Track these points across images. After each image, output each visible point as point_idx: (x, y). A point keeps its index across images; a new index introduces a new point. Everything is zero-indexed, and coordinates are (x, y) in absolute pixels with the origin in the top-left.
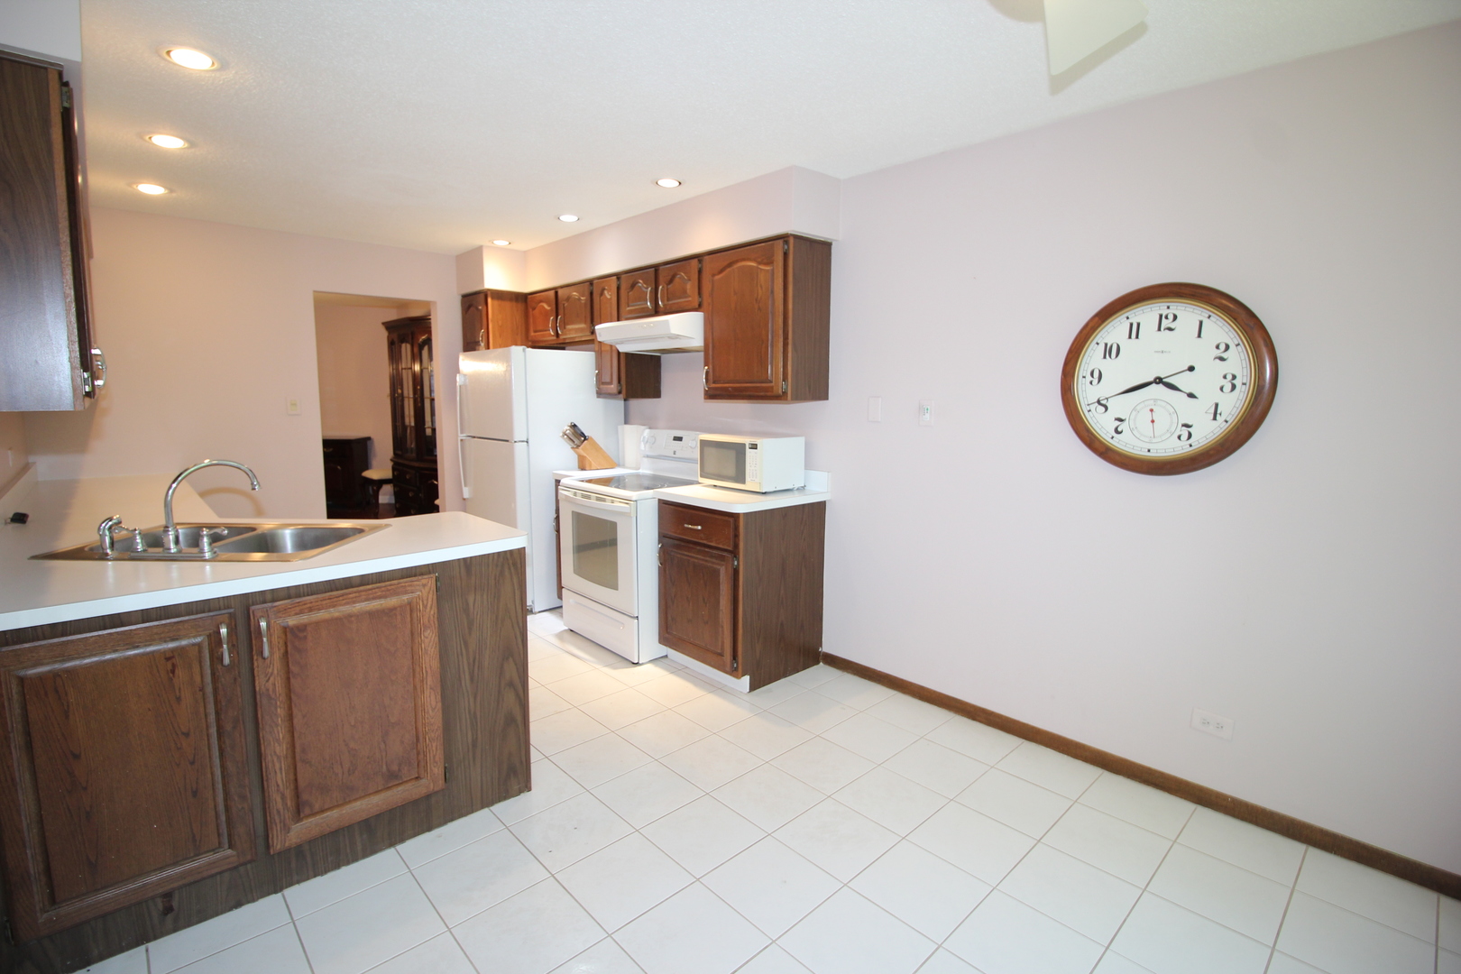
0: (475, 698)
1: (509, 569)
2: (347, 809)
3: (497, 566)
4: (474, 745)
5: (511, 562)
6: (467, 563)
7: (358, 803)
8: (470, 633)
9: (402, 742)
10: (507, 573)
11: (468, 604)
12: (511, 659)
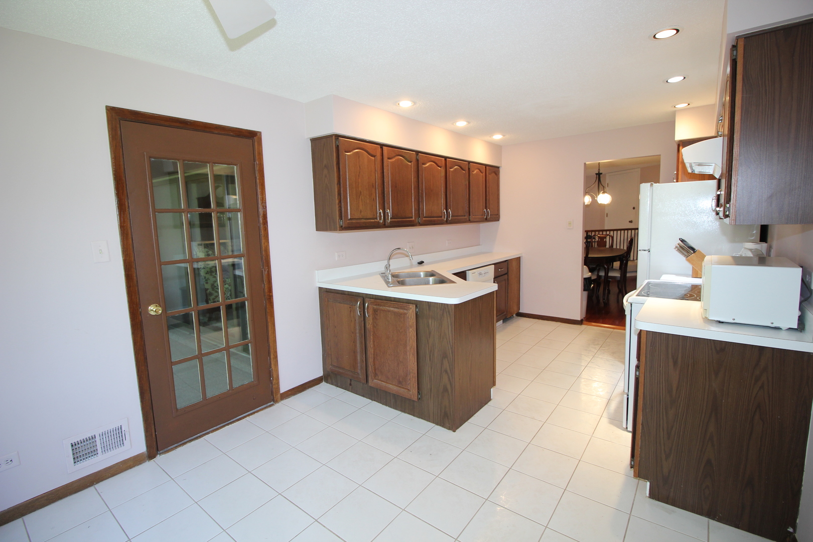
0: (431, 369)
1: (446, 313)
2: (387, 385)
3: (441, 310)
4: (431, 391)
5: (447, 310)
6: (429, 304)
7: (391, 385)
8: (429, 337)
9: (403, 371)
10: (445, 315)
11: (429, 324)
12: (446, 359)
